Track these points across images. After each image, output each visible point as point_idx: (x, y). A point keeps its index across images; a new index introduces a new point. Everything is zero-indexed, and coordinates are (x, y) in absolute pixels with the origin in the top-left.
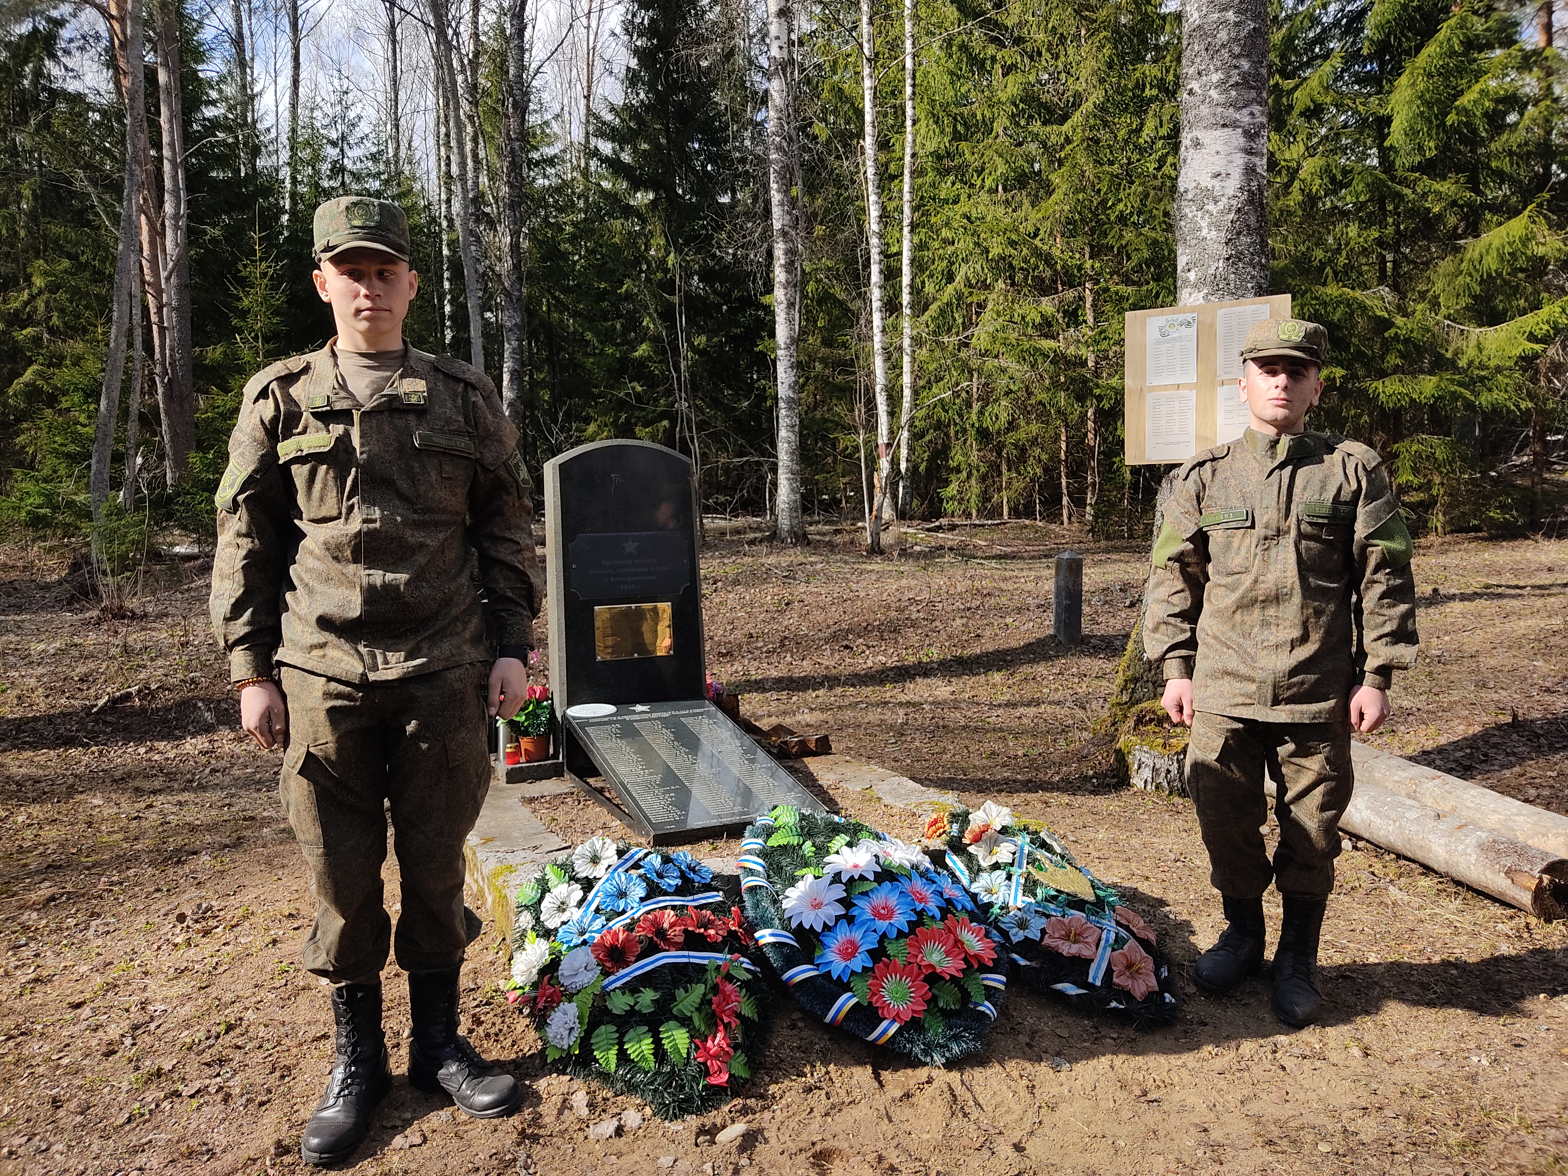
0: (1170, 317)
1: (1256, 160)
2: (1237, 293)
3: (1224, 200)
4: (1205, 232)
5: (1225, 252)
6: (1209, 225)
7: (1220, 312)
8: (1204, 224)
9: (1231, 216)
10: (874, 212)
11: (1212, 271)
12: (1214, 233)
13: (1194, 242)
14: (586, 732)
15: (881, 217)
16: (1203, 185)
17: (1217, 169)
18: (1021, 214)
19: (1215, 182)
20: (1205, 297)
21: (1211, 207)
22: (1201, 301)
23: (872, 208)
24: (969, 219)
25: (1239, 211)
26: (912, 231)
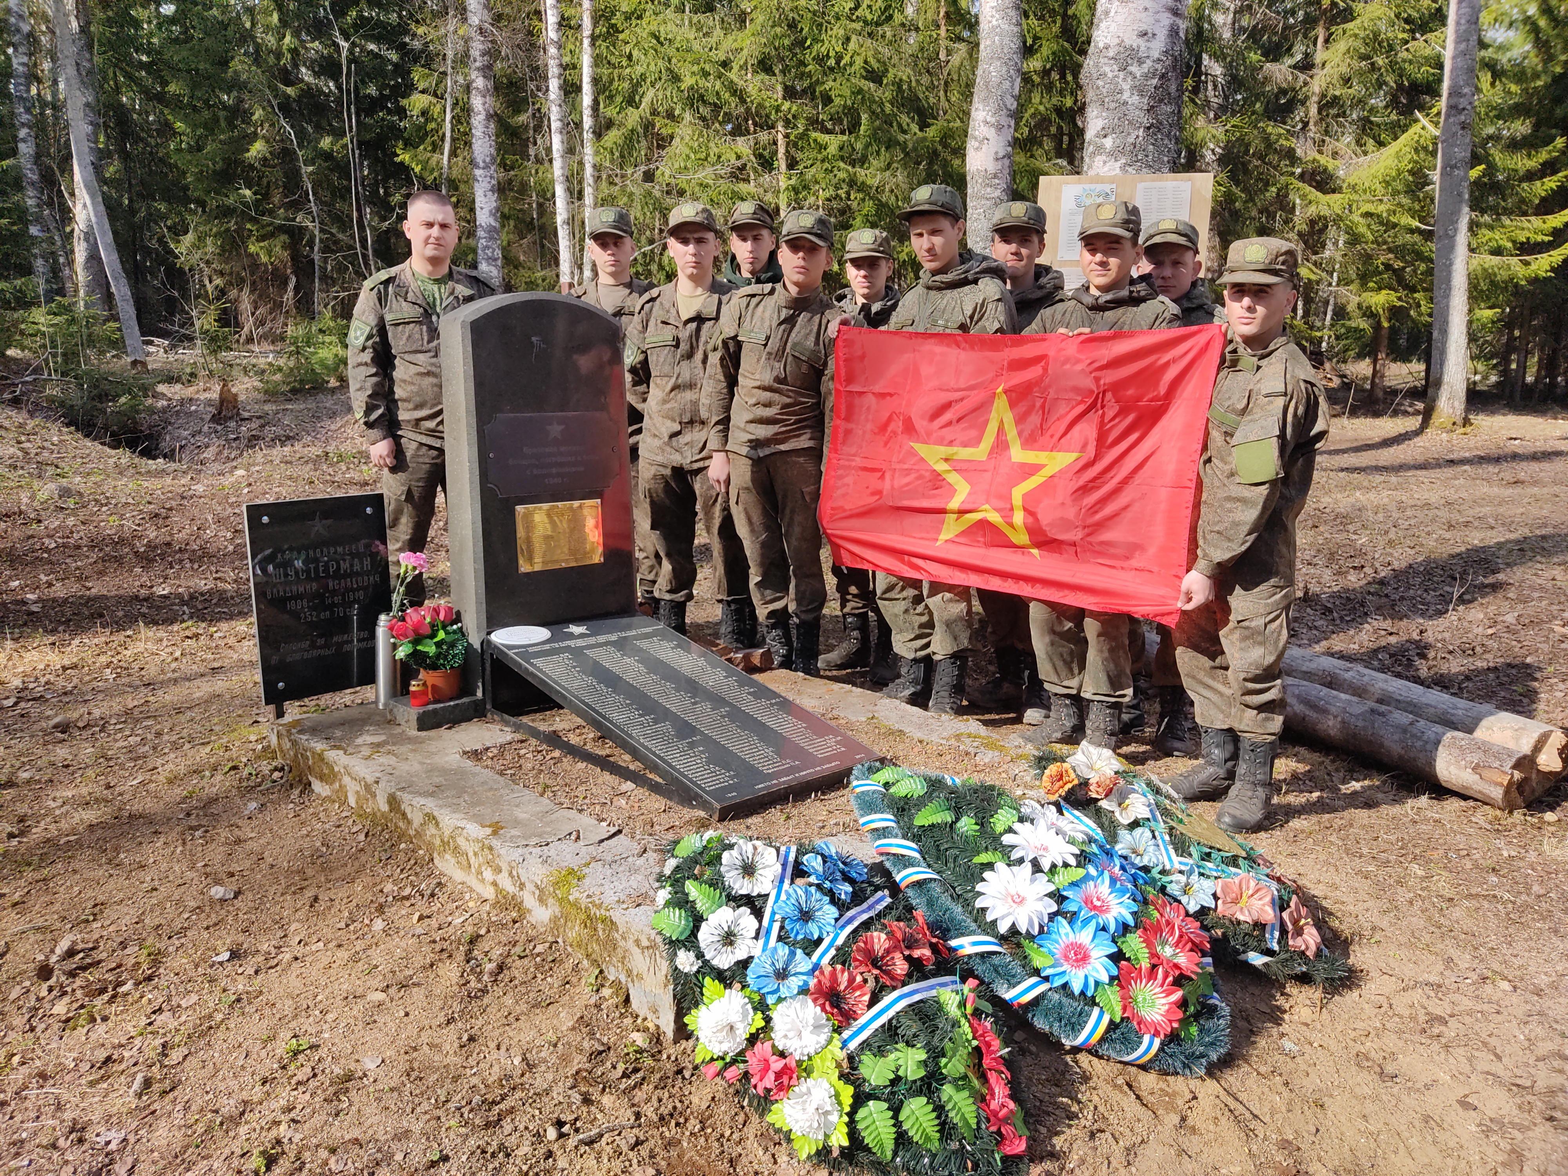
0: (1087, 187)
1: (1179, 22)
2: (1154, 167)
3: (1149, 63)
4: (1126, 96)
5: (1146, 121)
6: (1133, 88)
7: (1141, 186)
8: (1126, 86)
9: (1155, 81)
10: (552, 18)
11: (1131, 139)
12: (1136, 98)
13: (1113, 105)
14: (532, 664)
15: (560, 24)
16: (1128, 43)
17: (1144, 27)
18: (713, 41)
19: (1141, 42)
20: (1123, 168)
21: (1134, 69)
22: (1118, 171)
23: (549, 12)
24: (657, 38)
25: (1163, 76)
26: (593, 44)
